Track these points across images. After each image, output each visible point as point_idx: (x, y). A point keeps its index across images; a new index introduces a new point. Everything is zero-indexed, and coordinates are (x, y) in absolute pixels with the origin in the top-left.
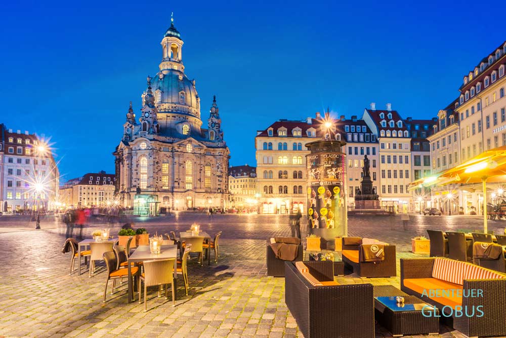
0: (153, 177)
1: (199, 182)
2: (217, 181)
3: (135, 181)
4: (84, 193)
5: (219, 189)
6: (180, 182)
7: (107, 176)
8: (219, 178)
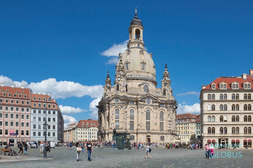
0: (123, 122)
1: (155, 125)
2: (168, 125)
3: (112, 125)
4: (79, 133)
5: (170, 130)
6: (142, 125)
7: (93, 121)
8: (169, 123)
